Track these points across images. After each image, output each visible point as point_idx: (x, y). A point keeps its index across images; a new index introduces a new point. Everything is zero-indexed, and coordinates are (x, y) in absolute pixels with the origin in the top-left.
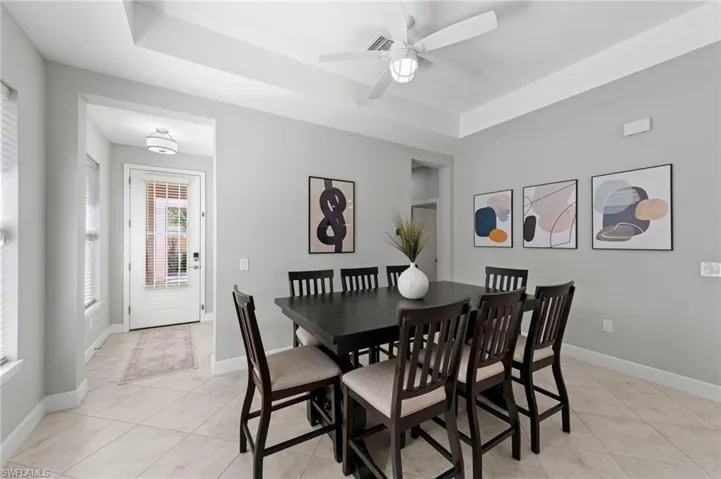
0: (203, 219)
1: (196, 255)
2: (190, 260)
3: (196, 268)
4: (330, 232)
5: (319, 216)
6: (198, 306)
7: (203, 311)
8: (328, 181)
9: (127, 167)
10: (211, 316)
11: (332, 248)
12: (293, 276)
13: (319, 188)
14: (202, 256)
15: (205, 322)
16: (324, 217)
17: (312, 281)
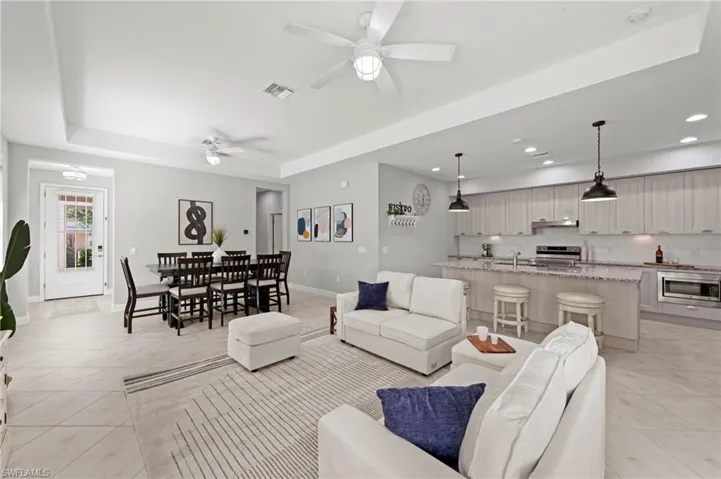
0: (106, 222)
1: (100, 247)
2: (95, 252)
3: (100, 256)
4: (194, 232)
5: (186, 223)
6: (102, 284)
7: (106, 288)
8: (192, 202)
9: (42, 185)
10: (111, 291)
11: (196, 241)
12: (160, 255)
13: (186, 206)
14: (105, 247)
15: (107, 296)
16: (189, 223)
17: (168, 259)
